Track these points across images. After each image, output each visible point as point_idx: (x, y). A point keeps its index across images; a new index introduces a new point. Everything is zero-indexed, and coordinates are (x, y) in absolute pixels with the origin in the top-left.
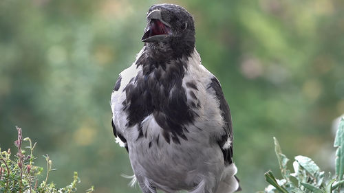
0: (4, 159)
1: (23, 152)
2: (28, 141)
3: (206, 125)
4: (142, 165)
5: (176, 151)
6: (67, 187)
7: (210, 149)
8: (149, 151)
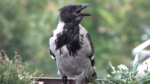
0: (10, 63)
1: (17, 60)
2: (19, 57)
3: (85, 50)
4: (61, 65)
5: (73, 60)
6: (34, 74)
7: (86, 59)
8: (63, 59)
